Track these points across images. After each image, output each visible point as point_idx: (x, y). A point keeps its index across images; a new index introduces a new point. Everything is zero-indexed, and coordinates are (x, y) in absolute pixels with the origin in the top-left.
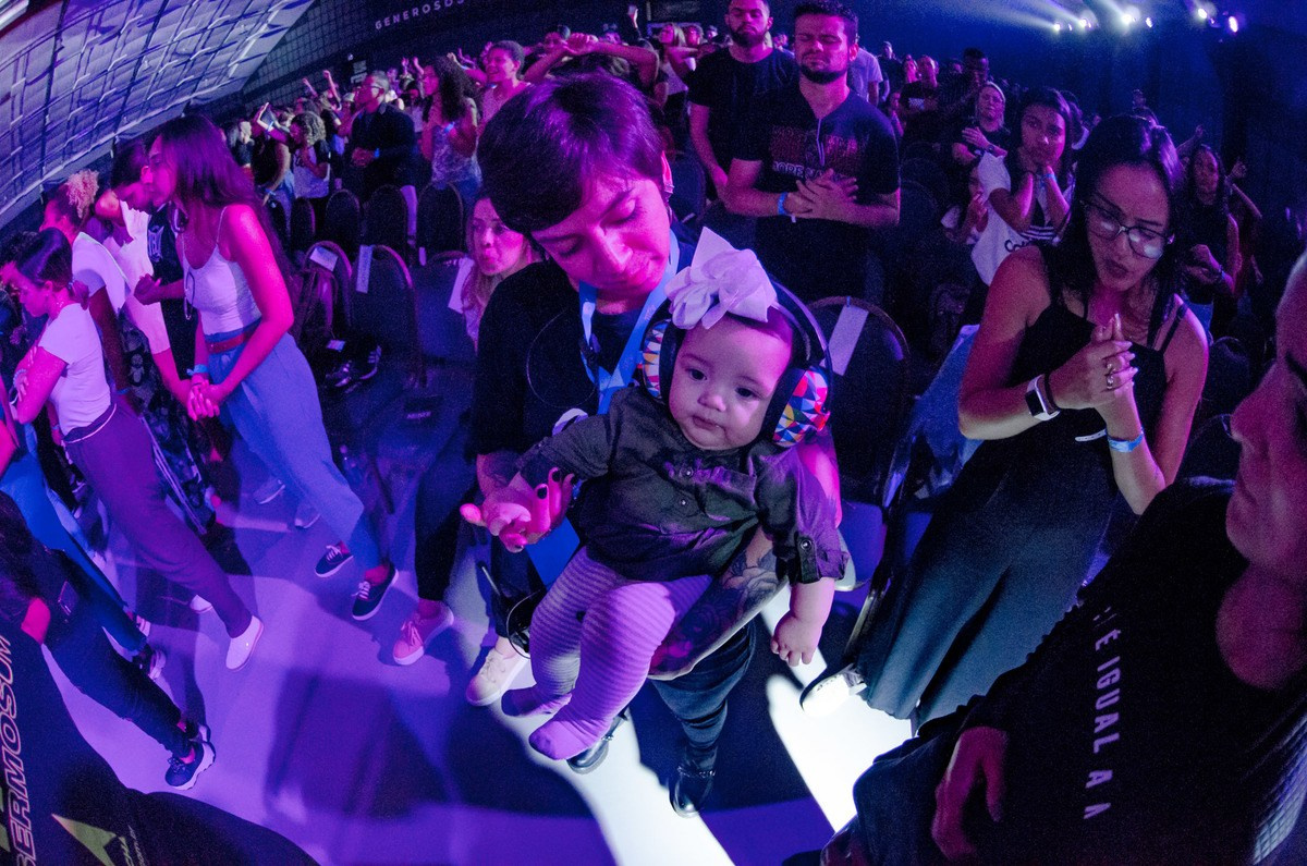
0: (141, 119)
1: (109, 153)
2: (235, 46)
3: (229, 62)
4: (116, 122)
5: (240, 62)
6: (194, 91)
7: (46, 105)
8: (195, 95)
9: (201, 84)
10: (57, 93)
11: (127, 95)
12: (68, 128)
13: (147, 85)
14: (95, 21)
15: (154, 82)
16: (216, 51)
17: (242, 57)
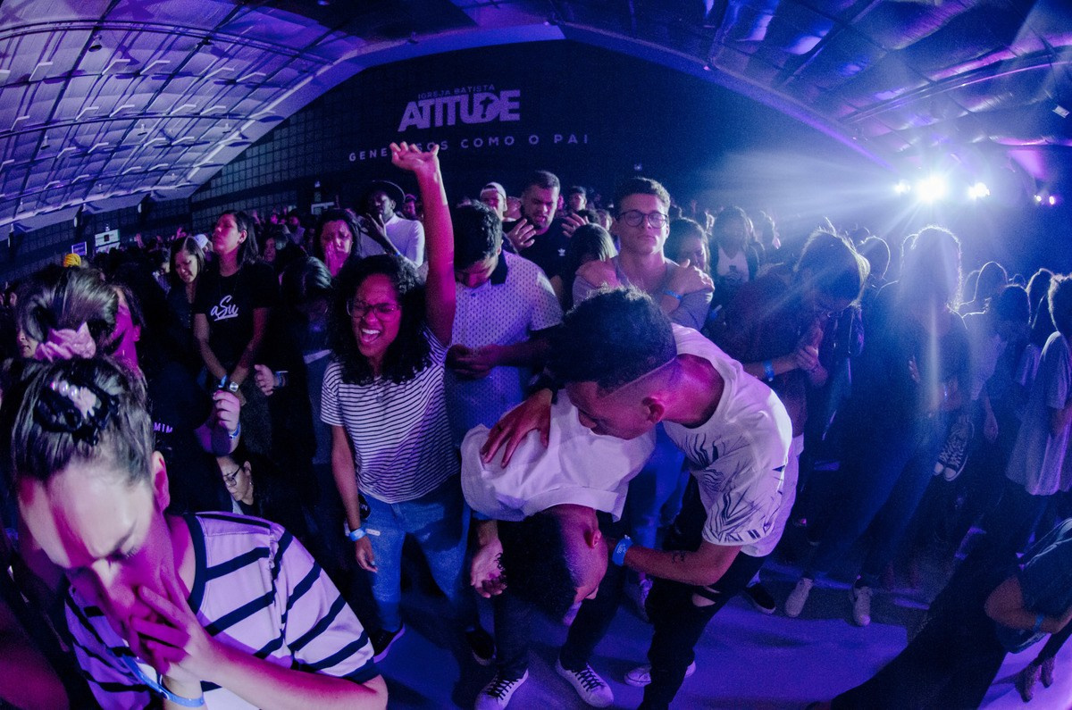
0: (108, 195)
1: (73, 221)
2: (206, 146)
3: (193, 162)
4: (88, 186)
5: (201, 167)
6: (156, 184)
7: (47, 123)
8: (155, 188)
9: (165, 178)
10: (60, 115)
11: (108, 160)
12: (52, 169)
13: (126, 156)
14: (127, 43)
15: (133, 157)
16: (190, 146)
17: (207, 161)
